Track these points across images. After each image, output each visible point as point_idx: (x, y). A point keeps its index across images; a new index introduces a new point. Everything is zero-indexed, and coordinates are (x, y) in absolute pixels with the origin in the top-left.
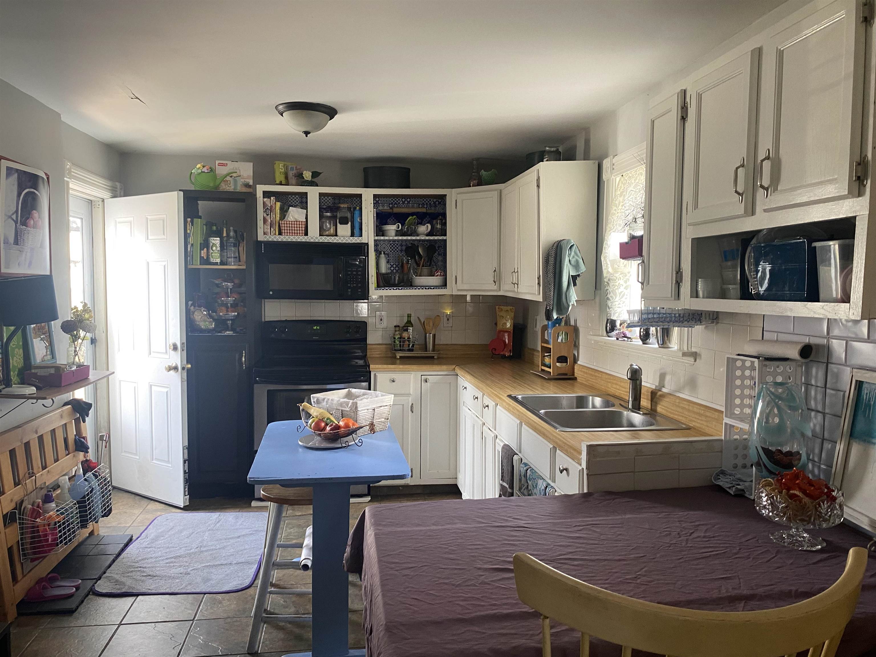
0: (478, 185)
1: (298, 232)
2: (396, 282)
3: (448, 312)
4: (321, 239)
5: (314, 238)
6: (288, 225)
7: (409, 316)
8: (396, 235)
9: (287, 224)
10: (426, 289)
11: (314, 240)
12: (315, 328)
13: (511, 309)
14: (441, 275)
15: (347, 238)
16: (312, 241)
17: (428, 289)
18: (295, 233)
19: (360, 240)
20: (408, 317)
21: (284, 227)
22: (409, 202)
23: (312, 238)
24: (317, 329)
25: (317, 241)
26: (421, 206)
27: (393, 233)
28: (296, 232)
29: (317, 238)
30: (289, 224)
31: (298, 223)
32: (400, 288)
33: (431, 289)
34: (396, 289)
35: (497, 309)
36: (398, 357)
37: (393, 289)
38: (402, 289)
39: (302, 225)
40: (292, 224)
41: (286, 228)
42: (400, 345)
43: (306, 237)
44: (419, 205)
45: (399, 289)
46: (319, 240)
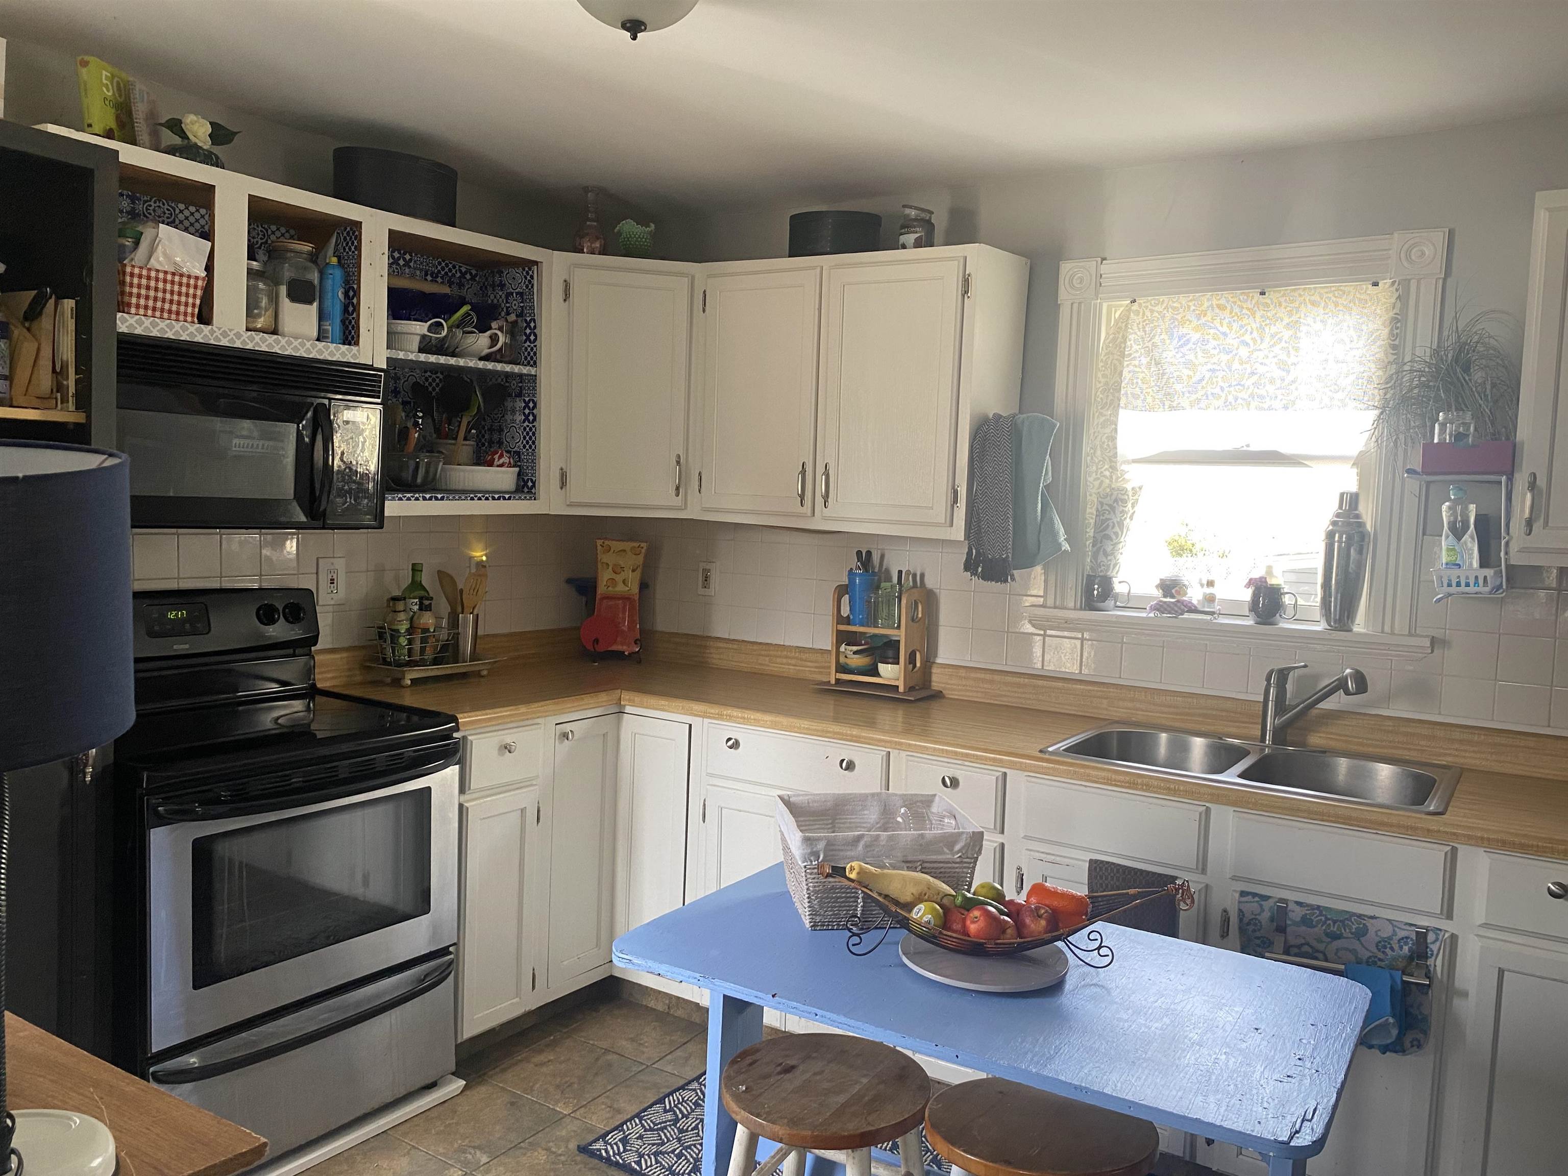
0: (603, 252)
1: (182, 308)
2: (419, 480)
3: (479, 554)
4: (252, 339)
5: (231, 335)
6: (153, 284)
7: (416, 569)
8: (421, 350)
9: (149, 278)
10: (494, 499)
11: (232, 340)
12: (171, 615)
13: (633, 548)
14: (510, 466)
15: (308, 344)
16: (224, 342)
17: (499, 499)
18: (170, 312)
19: (354, 356)
20: (413, 569)
21: (139, 286)
22: (407, 264)
23: (225, 335)
24: (176, 620)
25: (238, 344)
26: (429, 278)
27: (415, 343)
28: (174, 308)
29: (238, 335)
30: (157, 280)
31: (185, 280)
32: (439, 496)
33: (504, 499)
34: (430, 499)
35: (599, 548)
36: (409, 682)
37: (424, 499)
38: (442, 499)
39: (196, 287)
40: (165, 281)
41: (143, 292)
42: (410, 650)
43: (206, 329)
44: (426, 275)
45: (436, 499)
46: (244, 342)
